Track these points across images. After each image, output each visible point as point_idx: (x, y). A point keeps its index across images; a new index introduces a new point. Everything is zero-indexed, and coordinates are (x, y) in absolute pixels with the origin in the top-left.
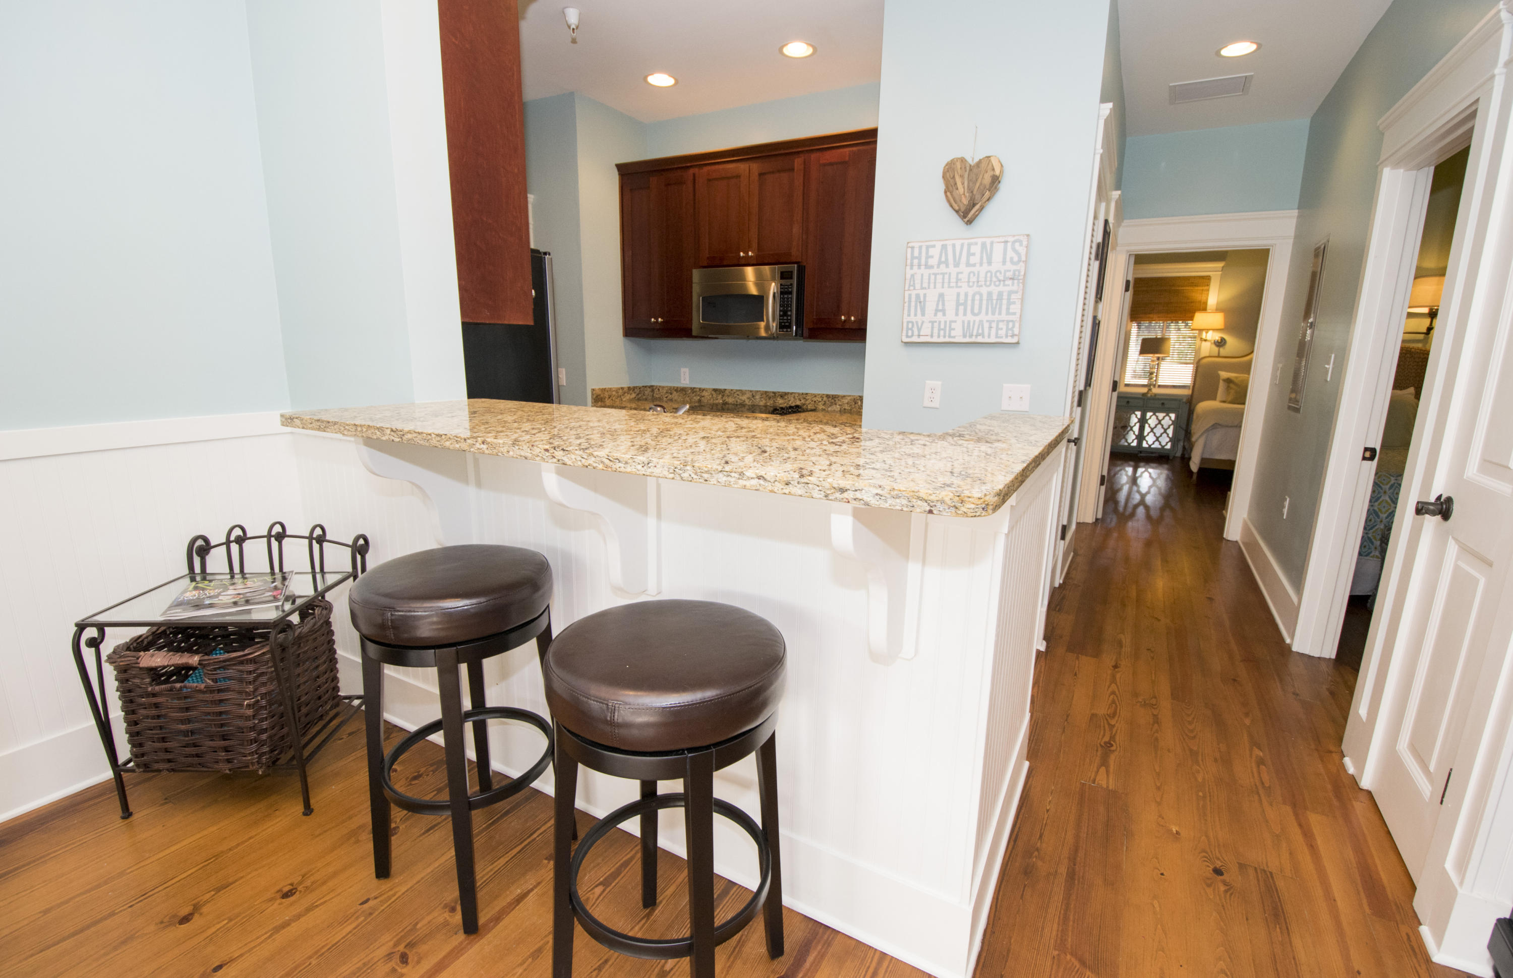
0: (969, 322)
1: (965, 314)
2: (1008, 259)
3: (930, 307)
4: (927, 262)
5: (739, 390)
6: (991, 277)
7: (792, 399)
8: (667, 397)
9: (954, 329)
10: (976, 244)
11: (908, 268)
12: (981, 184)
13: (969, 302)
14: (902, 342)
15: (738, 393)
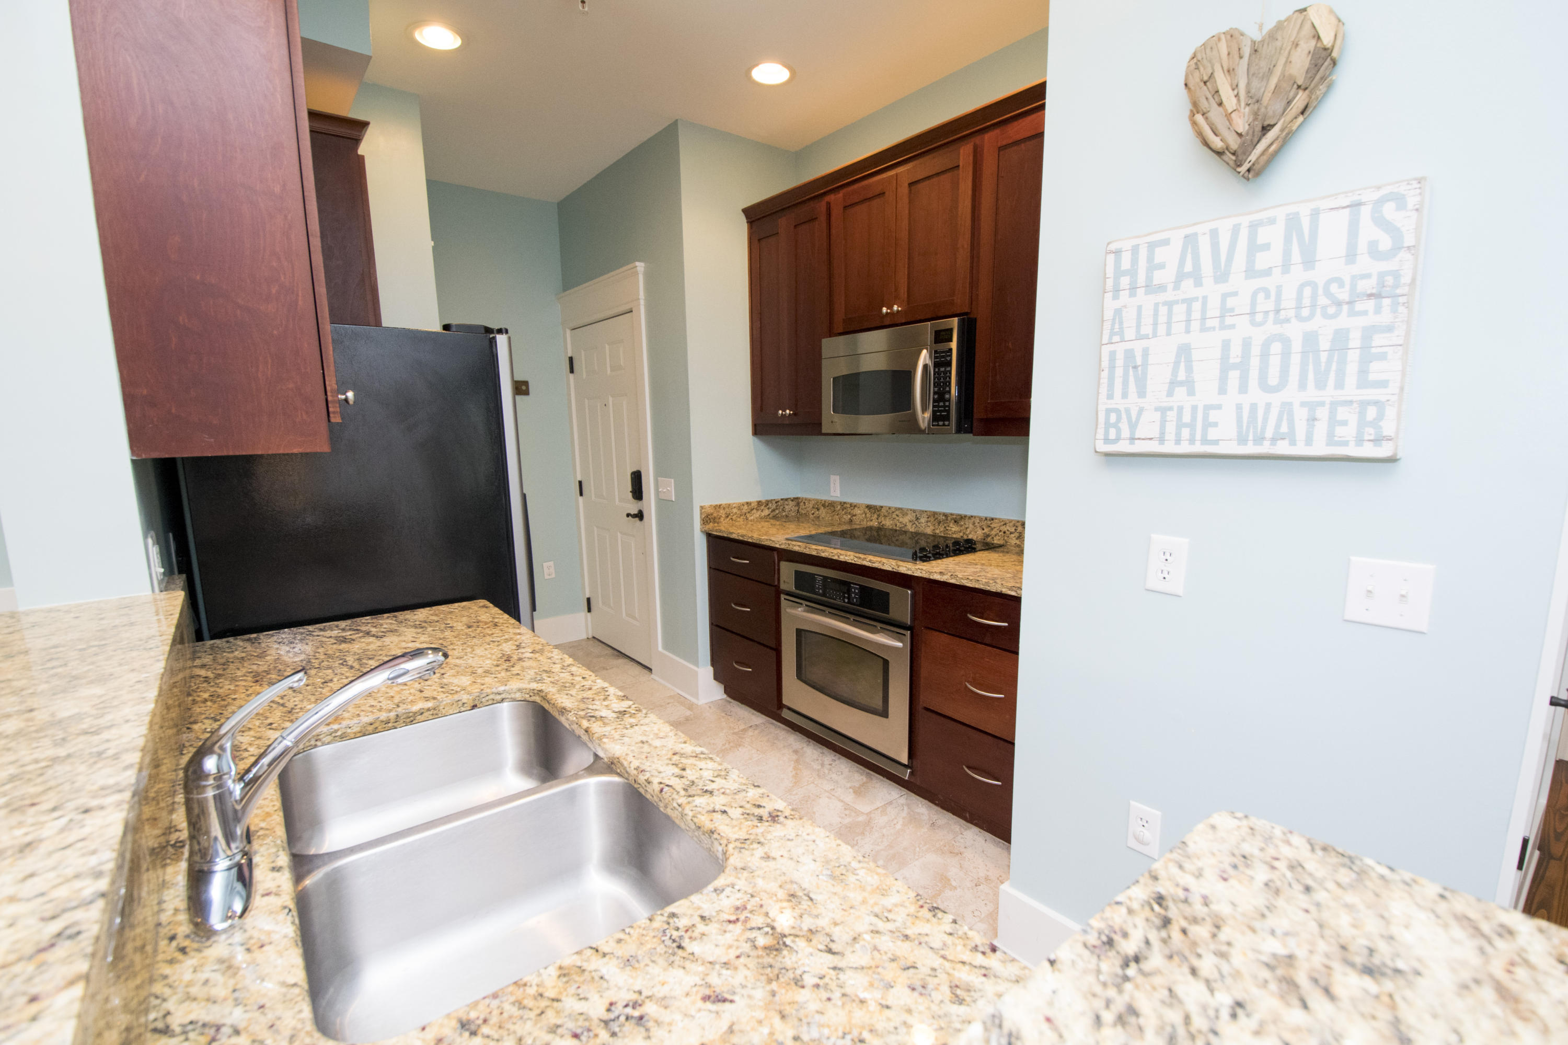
0: (1254, 408)
1: (1243, 389)
2: (1362, 246)
3: (1158, 378)
4: (1149, 278)
5: (899, 509)
6: (1314, 297)
7: (971, 526)
8: (813, 514)
9: (1215, 425)
10: (1272, 221)
11: (1109, 296)
12: (1283, 75)
13: (1255, 362)
14: (1096, 452)
15: (897, 512)
